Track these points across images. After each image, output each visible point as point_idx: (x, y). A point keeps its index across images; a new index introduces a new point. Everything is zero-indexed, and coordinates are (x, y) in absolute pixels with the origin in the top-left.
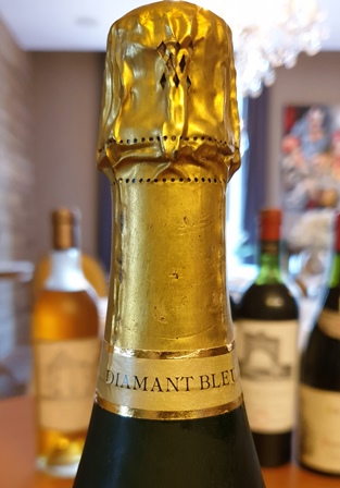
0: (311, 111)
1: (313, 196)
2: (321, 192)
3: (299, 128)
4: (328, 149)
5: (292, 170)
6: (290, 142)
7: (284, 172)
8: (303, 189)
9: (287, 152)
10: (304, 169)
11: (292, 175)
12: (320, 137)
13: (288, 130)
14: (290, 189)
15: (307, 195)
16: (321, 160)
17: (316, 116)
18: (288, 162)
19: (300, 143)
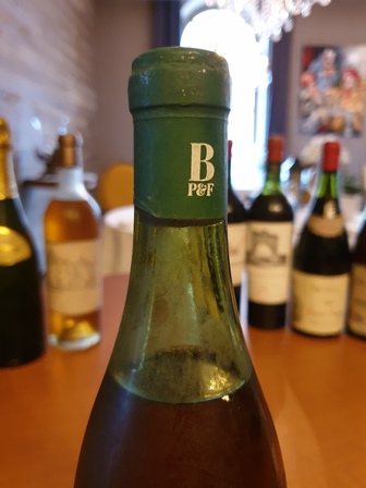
0: (326, 51)
1: (325, 123)
2: (331, 119)
3: (315, 65)
4: (338, 83)
5: (308, 100)
6: (307, 77)
7: (301, 102)
8: (316, 116)
9: (304, 85)
10: (318, 100)
11: (308, 105)
12: (332, 72)
13: (305, 68)
14: (306, 116)
15: (320, 122)
16: (332, 93)
17: (330, 55)
18: (305, 94)
19: (315, 78)
